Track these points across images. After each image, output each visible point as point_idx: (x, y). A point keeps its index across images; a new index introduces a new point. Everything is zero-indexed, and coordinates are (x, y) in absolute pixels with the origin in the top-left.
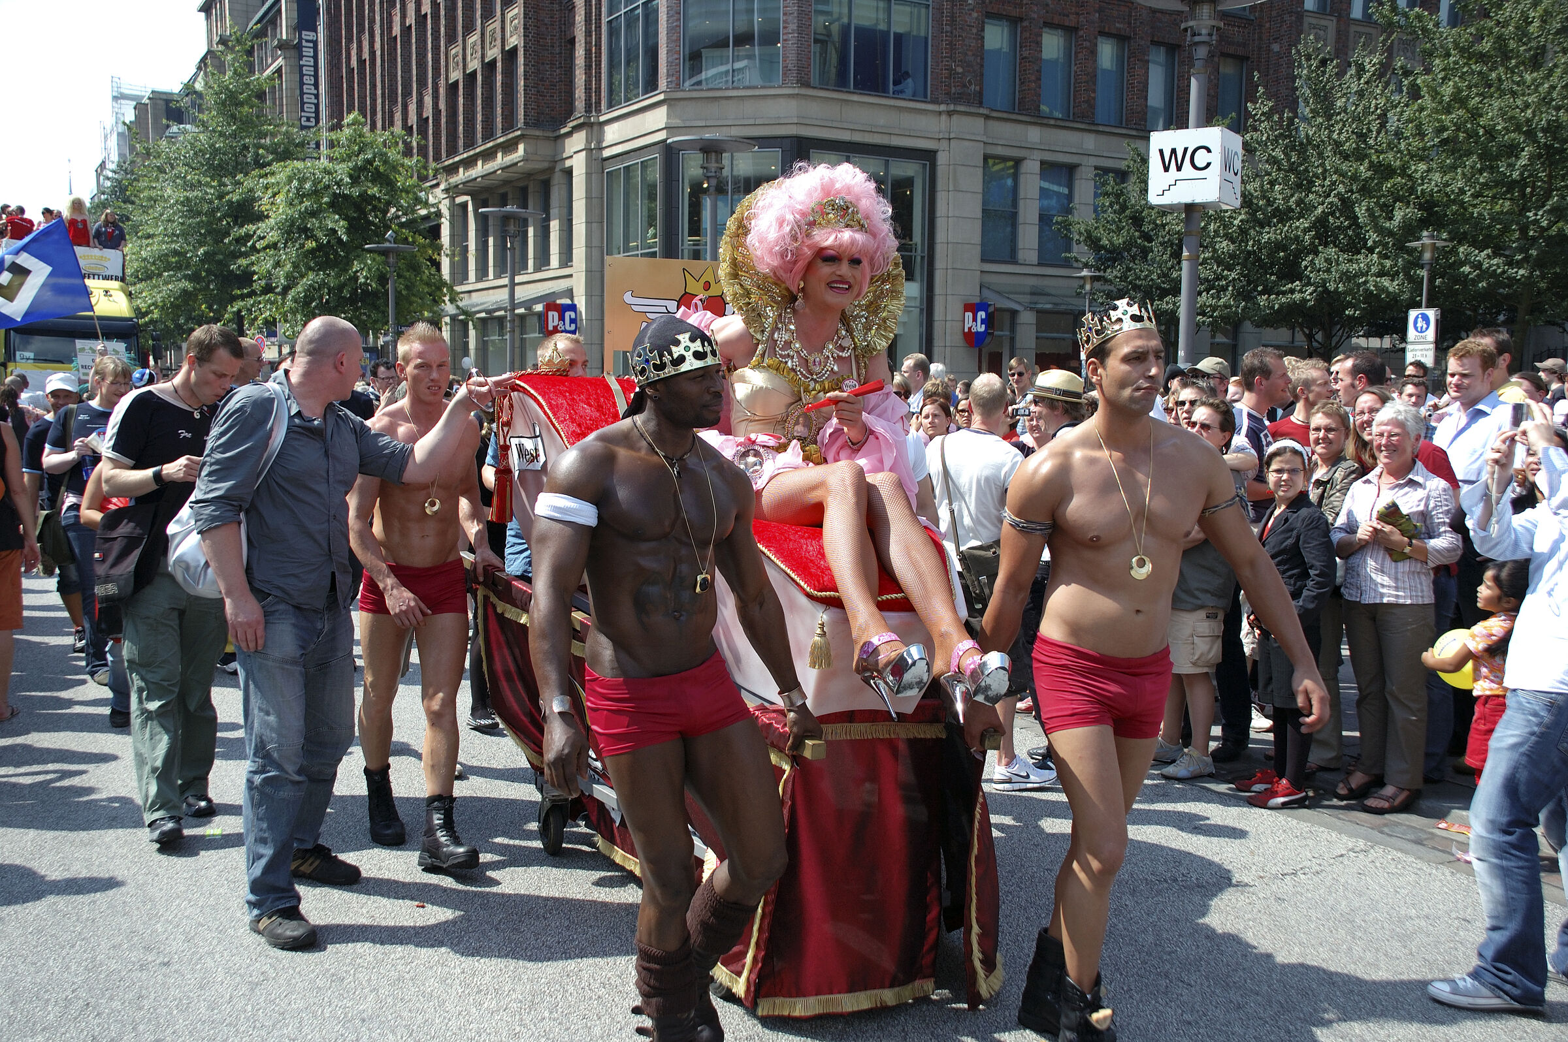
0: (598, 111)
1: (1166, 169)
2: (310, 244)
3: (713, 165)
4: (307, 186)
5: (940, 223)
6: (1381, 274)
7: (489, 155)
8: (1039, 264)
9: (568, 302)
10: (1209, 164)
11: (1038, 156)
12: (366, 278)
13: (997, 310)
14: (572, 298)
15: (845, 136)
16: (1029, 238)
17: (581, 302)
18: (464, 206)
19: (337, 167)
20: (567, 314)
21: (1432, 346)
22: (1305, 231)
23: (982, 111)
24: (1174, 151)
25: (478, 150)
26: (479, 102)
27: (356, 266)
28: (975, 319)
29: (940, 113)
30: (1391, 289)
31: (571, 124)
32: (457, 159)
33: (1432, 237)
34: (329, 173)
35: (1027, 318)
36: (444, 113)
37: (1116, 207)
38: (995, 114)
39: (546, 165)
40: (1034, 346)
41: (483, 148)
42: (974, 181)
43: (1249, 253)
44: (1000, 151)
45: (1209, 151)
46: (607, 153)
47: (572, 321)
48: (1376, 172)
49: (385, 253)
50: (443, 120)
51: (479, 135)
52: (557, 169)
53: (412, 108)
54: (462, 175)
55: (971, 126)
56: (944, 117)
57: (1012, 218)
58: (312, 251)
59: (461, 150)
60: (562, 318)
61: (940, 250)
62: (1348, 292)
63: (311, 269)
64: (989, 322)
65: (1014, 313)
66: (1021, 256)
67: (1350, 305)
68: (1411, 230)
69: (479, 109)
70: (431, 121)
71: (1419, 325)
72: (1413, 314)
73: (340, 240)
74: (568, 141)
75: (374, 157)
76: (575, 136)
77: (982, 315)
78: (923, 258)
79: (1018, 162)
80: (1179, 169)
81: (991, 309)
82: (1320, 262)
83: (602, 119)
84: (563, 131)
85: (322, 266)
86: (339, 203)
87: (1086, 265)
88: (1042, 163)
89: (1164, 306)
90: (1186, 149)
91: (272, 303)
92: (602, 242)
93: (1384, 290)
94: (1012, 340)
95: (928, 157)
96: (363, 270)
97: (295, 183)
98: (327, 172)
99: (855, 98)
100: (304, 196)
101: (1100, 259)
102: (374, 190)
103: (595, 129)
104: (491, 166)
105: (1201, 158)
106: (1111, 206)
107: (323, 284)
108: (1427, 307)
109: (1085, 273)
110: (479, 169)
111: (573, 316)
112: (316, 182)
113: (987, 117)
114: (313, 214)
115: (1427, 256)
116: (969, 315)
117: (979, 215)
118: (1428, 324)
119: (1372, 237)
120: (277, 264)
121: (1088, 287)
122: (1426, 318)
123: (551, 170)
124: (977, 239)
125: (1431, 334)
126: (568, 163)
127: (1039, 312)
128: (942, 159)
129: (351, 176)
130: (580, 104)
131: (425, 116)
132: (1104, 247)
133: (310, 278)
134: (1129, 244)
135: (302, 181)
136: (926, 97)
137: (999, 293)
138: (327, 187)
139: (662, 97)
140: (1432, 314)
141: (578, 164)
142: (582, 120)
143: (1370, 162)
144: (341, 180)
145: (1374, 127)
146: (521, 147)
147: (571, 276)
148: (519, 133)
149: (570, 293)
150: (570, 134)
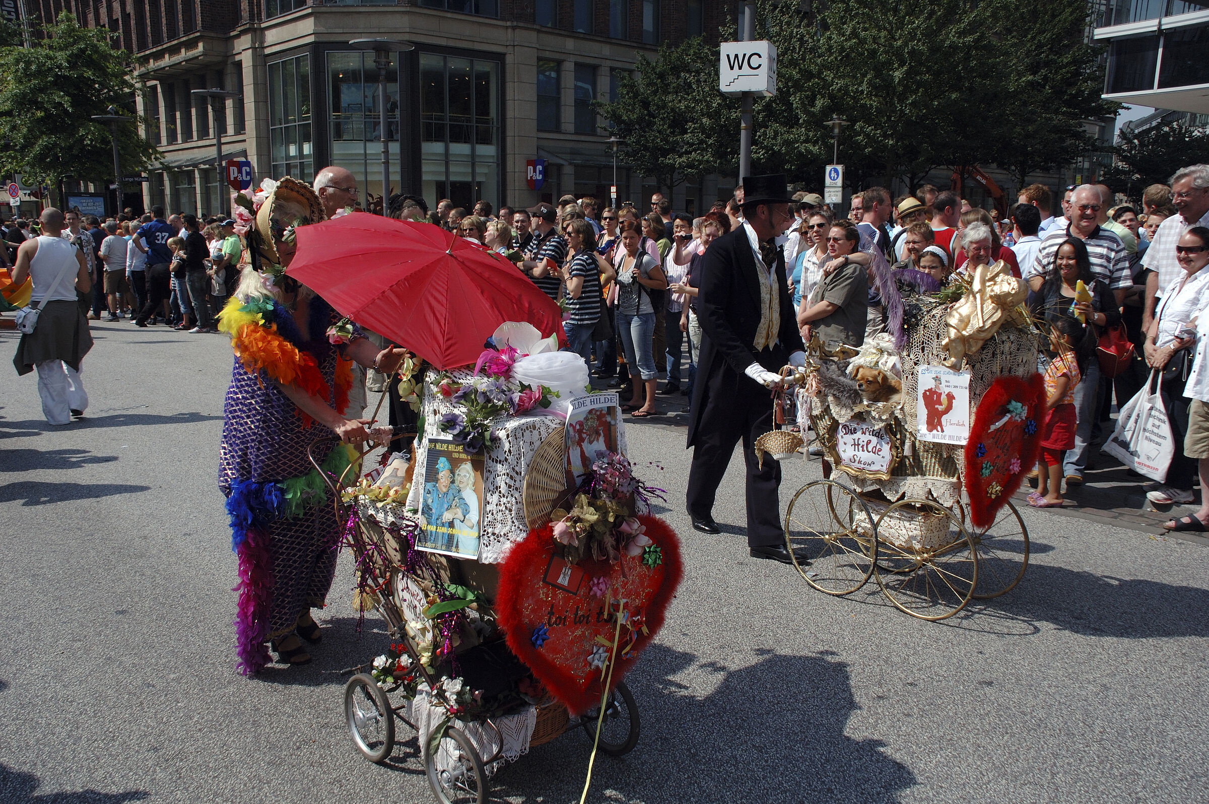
0: (260, 20)
1: (732, 68)
2: (40, 114)
3: (383, 60)
4: (33, 67)
5: (509, 104)
6: (806, 141)
7: (174, 50)
8: (576, 133)
9: (243, 159)
10: (760, 65)
11: (573, 59)
12: (91, 140)
13: (550, 164)
14: (246, 157)
15: (443, 42)
16: (568, 115)
17: (253, 160)
18: (154, 88)
19: (57, 54)
20: (244, 169)
21: (840, 189)
22: (758, 113)
23: (535, 27)
24: (736, 56)
25: (165, 46)
26: (163, 9)
27: (82, 132)
28: (535, 171)
29: (507, 27)
30: (814, 152)
31: (239, 29)
32: (148, 52)
33: (839, 119)
34: (51, 58)
35: (568, 170)
36: (133, 16)
37: (631, 95)
38: (544, 29)
39: (220, 59)
40: (573, 189)
41: (169, 45)
42: (530, 76)
43: (722, 126)
44: (547, 55)
45: (760, 56)
46: (268, 51)
47: (248, 174)
48: (802, 76)
49: (105, 123)
50: (133, 22)
51: (165, 35)
52: (229, 62)
53: (103, 11)
54: (152, 65)
55: (529, 37)
56: (510, 30)
57: (556, 101)
58: (42, 119)
59: (150, 46)
60: (240, 171)
61: (509, 123)
62: (787, 153)
63: (43, 133)
64: (544, 172)
65: (559, 167)
66: (564, 127)
67: (788, 162)
68: (827, 112)
69: (163, 14)
70: (120, 22)
71: (832, 175)
72: (828, 168)
73: (66, 111)
74: (236, 42)
75: (86, 48)
76: (243, 38)
77: (539, 168)
78: (498, 128)
79: (559, 63)
80: (740, 68)
81: (546, 164)
82: (770, 132)
83: (263, 26)
84: (232, 34)
85: (52, 131)
86: (61, 82)
87: (612, 134)
88: (576, 64)
89: (667, 161)
90: (745, 55)
91: (13, 158)
92: (267, 116)
93: (810, 152)
94: (559, 185)
95: (499, 58)
96: (88, 134)
97: (21, 65)
98: (48, 57)
99: (449, 15)
100: (31, 75)
101: (621, 129)
102: (89, 74)
103: (258, 33)
104: (176, 59)
105: (755, 61)
106: (628, 94)
107: (55, 145)
108: (838, 163)
109: (613, 139)
110: (167, 61)
111: (248, 170)
112: (40, 65)
113: (539, 31)
114: (42, 90)
115: (836, 131)
116: (531, 168)
117: (535, 99)
118: (838, 175)
119: (803, 117)
120: (14, 128)
121: (615, 149)
122: (836, 171)
123: (224, 63)
124: (534, 115)
125: (839, 182)
126: (237, 58)
127: (576, 166)
128: (509, 59)
129: (69, 62)
130: (245, 14)
131: (115, 18)
132: (624, 122)
133: (43, 141)
134: (640, 119)
135: (28, 63)
136: (497, 15)
137: (549, 152)
138: (50, 69)
139: (310, 11)
140: (840, 168)
141: (247, 59)
142: (248, 26)
143: (800, 69)
144: (61, 64)
145: (797, 45)
146: (201, 45)
147: (244, 141)
148: (198, 34)
149: (244, 153)
150: (238, 36)
